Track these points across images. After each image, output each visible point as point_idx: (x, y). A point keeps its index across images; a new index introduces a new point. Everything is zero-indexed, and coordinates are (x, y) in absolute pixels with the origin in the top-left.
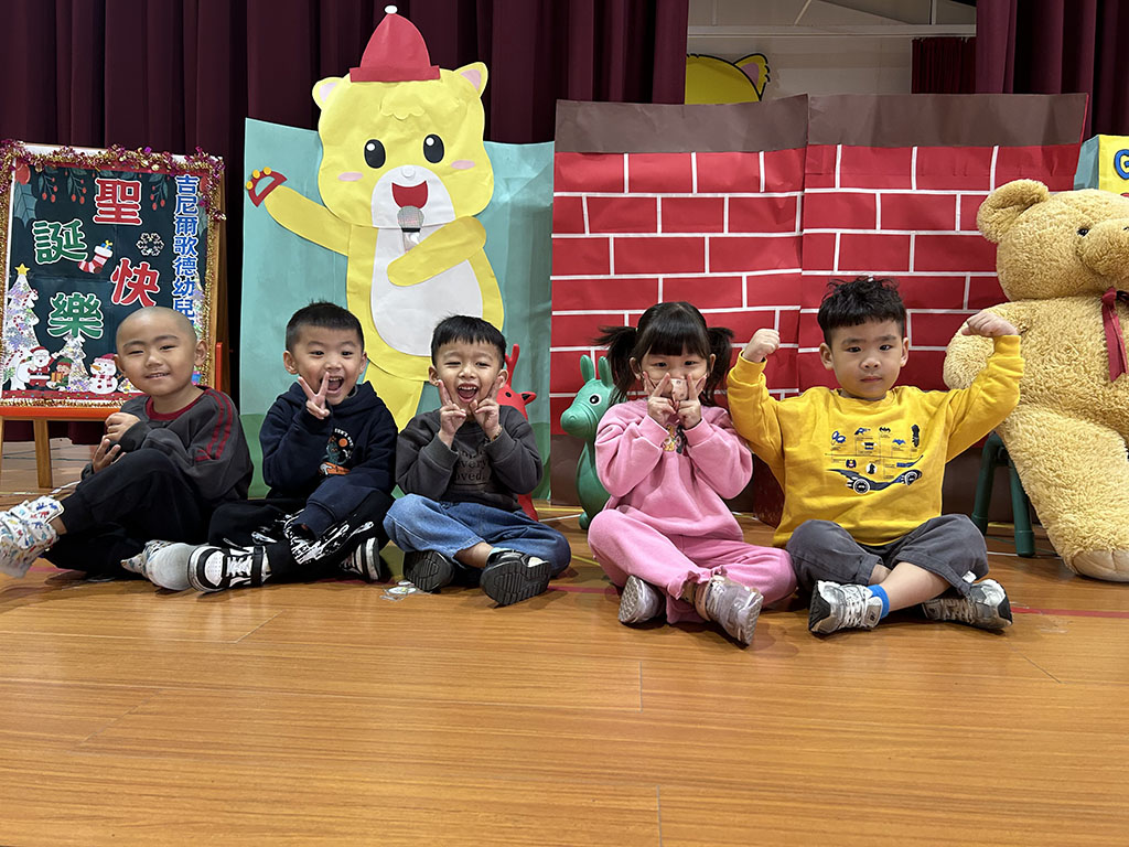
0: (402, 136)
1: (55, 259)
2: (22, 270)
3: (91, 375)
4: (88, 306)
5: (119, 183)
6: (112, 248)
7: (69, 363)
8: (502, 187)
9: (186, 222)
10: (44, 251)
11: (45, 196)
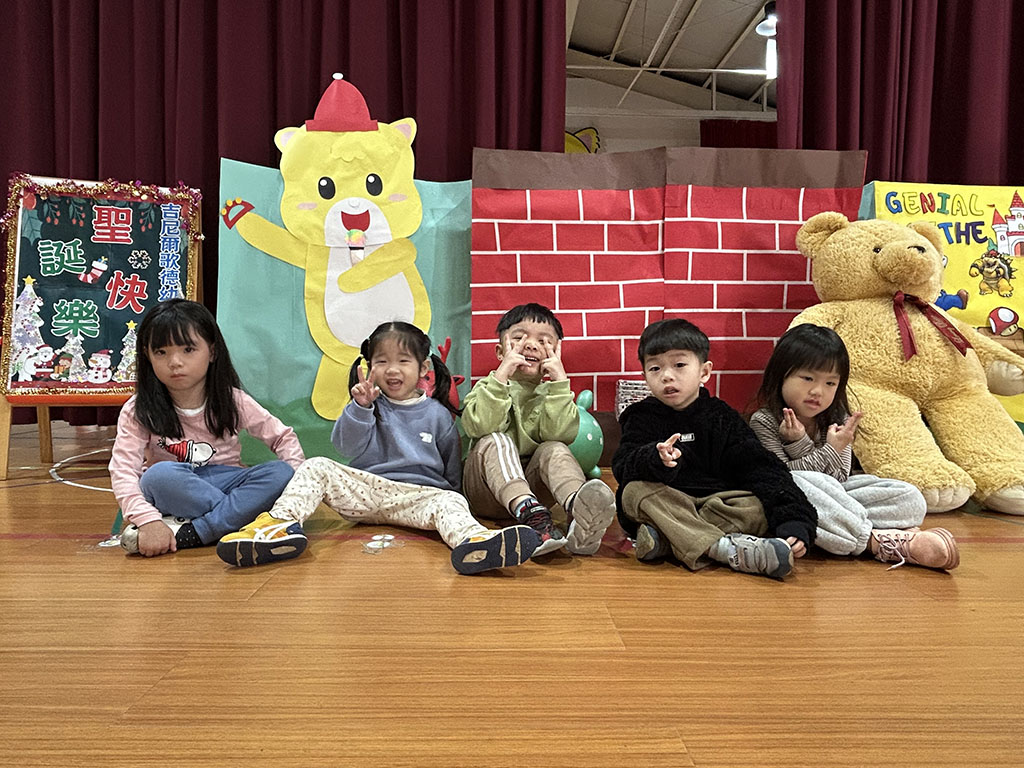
0: (347, 174)
1: (58, 271)
2: (29, 281)
3: (89, 368)
4: (86, 310)
5: (113, 209)
6: (107, 263)
7: (70, 358)
8: (429, 214)
9: (170, 242)
10: (48, 265)
11: (49, 220)
